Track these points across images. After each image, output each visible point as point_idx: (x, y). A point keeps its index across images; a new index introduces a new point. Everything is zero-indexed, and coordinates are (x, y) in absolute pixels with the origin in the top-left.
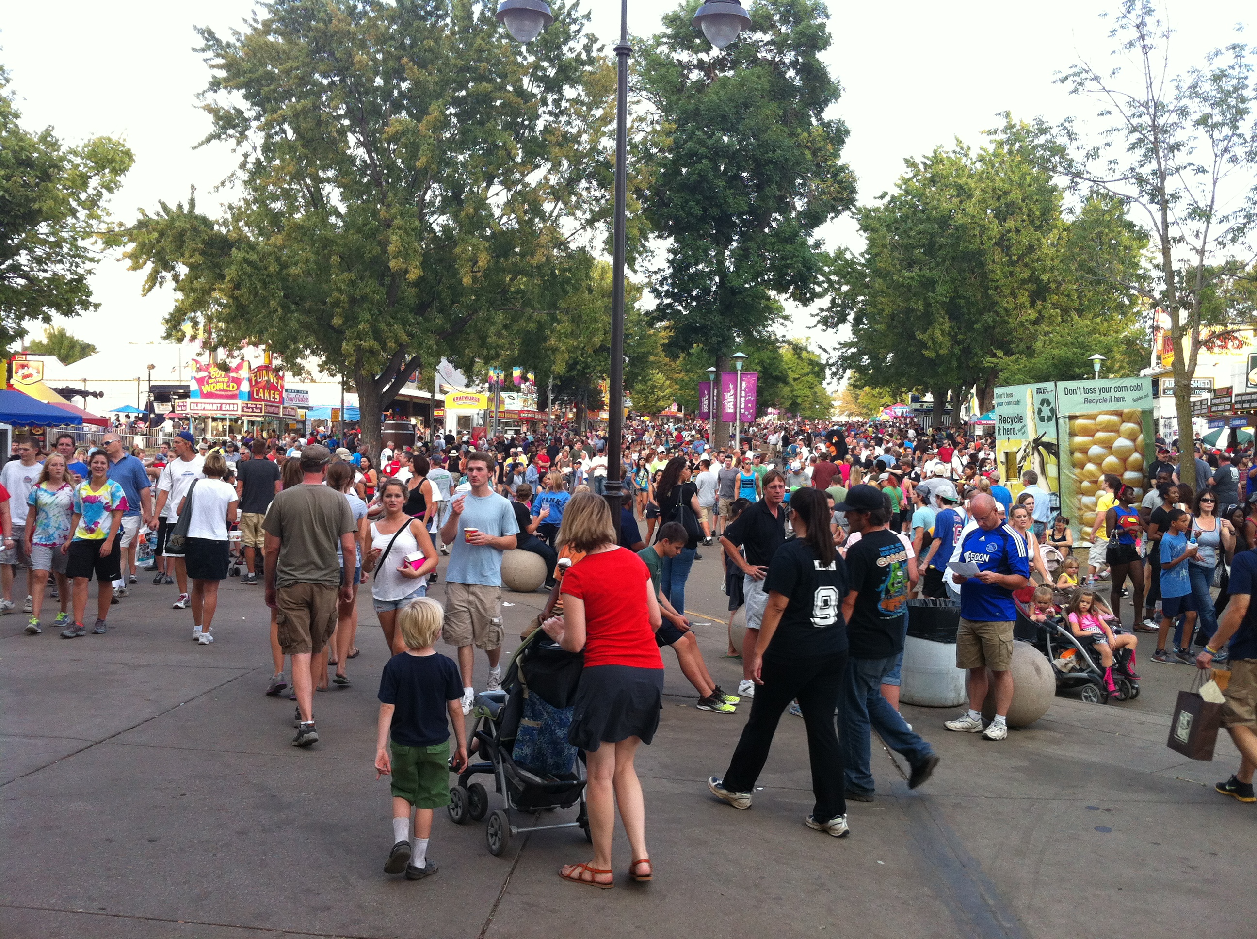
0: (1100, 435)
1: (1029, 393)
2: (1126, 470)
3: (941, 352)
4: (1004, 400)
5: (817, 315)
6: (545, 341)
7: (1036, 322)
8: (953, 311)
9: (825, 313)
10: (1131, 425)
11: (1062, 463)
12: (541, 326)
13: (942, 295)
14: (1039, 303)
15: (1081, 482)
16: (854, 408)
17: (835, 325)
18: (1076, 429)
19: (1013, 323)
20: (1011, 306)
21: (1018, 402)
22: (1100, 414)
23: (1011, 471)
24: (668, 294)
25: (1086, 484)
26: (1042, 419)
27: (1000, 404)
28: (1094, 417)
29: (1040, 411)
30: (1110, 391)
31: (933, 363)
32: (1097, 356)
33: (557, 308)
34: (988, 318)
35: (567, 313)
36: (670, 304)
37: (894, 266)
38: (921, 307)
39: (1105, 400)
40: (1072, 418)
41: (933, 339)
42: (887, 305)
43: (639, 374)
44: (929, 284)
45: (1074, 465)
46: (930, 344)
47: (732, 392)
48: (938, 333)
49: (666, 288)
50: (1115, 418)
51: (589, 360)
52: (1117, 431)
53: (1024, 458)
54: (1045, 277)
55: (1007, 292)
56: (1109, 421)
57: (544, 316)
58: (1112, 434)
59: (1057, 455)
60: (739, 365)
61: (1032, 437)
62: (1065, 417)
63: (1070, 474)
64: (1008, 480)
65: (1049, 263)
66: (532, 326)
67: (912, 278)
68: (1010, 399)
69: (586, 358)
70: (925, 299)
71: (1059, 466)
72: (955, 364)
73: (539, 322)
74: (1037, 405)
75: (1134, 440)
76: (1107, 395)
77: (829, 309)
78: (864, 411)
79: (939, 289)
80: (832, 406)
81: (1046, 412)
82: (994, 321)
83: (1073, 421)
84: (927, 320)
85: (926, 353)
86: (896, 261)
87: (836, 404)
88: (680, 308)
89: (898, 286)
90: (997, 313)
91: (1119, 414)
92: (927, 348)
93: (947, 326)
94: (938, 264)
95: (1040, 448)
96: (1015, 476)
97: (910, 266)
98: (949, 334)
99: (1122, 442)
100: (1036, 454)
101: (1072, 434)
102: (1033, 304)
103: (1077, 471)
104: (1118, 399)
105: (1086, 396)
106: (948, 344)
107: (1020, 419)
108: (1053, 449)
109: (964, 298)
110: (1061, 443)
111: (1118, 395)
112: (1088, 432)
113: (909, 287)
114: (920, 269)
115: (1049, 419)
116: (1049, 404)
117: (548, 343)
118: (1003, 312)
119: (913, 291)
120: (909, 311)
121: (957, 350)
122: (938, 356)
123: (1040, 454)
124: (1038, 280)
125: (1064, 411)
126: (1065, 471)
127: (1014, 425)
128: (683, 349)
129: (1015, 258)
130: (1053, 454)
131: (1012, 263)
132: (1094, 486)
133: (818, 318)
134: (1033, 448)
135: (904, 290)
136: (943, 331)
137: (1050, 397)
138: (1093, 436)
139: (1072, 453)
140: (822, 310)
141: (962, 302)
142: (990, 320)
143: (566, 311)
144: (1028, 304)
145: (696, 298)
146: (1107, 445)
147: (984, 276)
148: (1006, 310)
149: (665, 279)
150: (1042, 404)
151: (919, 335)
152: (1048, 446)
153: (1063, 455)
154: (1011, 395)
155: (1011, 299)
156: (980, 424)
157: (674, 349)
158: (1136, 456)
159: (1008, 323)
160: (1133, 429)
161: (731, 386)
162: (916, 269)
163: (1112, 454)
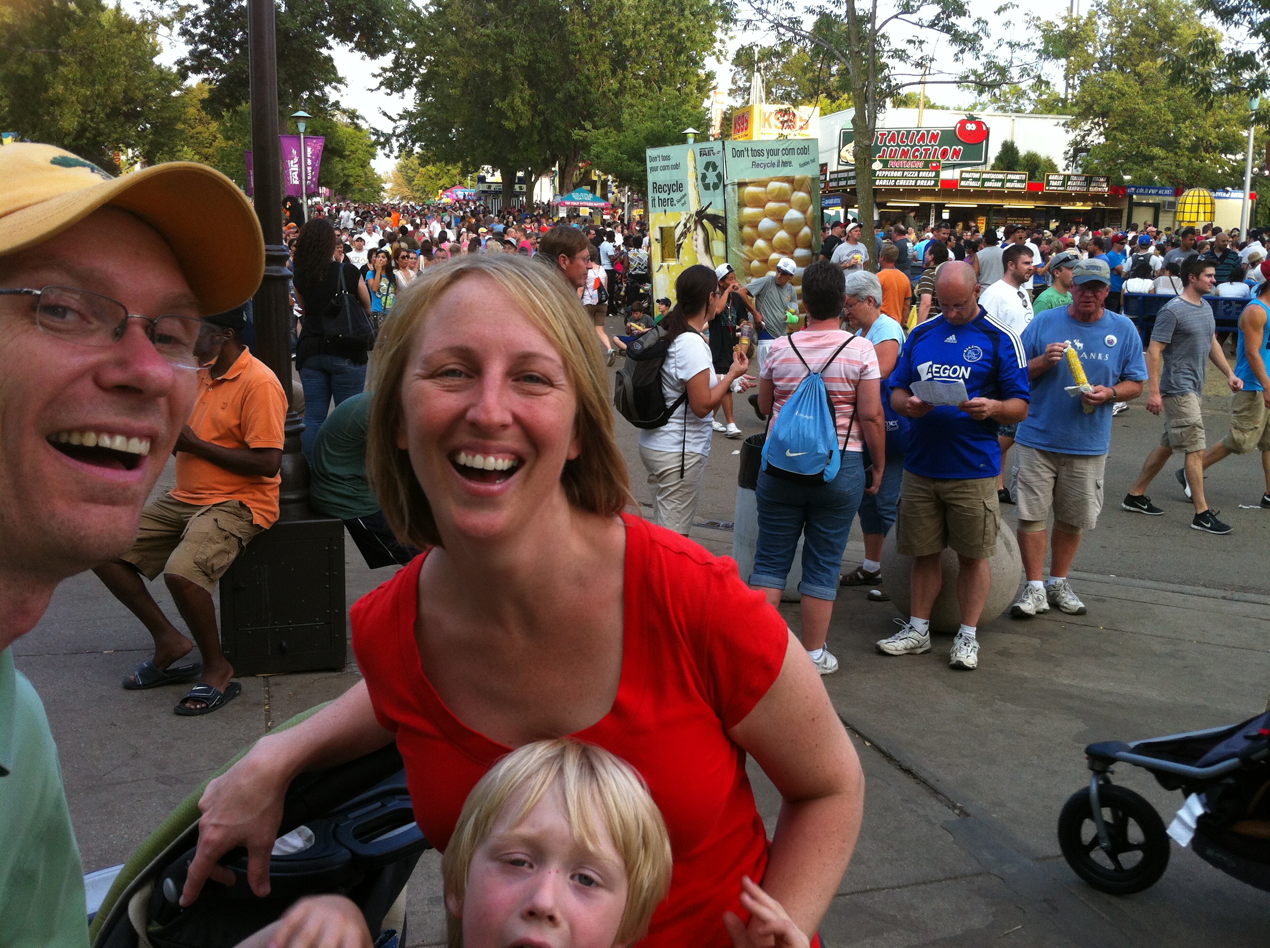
0: (771, 205)
1: (690, 155)
2: (796, 247)
3: (522, 123)
4: (660, 163)
5: (380, 75)
6: (46, 90)
7: (619, 93)
8: (532, 76)
9: (389, 74)
10: (802, 194)
11: (730, 239)
12: (38, 70)
13: (521, 57)
14: (620, 72)
15: (750, 262)
16: (407, 192)
17: (400, 89)
18: (746, 199)
19: (595, 94)
20: (592, 74)
21: (676, 167)
22: (771, 180)
23: (666, 251)
24: (203, 38)
25: (755, 263)
26: (707, 187)
27: (654, 169)
28: (763, 184)
29: (704, 177)
30: (777, 154)
31: (512, 137)
32: (691, 130)
33: (59, 46)
34: (570, 86)
35: (74, 53)
36: (207, 50)
37: (467, 21)
38: (499, 71)
39: (773, 165)
40: (742, 185)
41: (513, 109)
42: (463, 67)
43: (167, 145)
44: (507, 44)
45: (743, 242)
46: (509, 113)
47: (296, 159)
48: (518, 101)
49: (200, 30)
50: (786, 185)
51: (102, 126)
52: (788, 201)
53: (684, 234)
54: (628, 42)
55: (588, 58)
56: (780, 189)
57: (42, 57)
58: (784, 204)
59: (724, 230)
60: (302, 127)
61: (694, 208)
62: (733, 184)
63: (739, 252)
64: (663, 260)
65: (631, 26)
66: (26, 70)
67: (488, 36)
68: (666, 163)
69: (97, 123)
70: (504, 60)
71: (726, 242)
72: (536, 137)
73: (35, 65)
74: (701, 170)
75: (804, 212)
76: (774, 159)
77: (392, 70)
78: (418, 194)
79: (518, 50)
80: (382, 189)
81: (712, 178)
82: (577, 90)
83: (742, 189)
84: (505, 86)
85: (507, 124)
86: (468, 15)
87: (387, 186)
88: (220, 56)
89: (472, 45)
90: (579, 81)
91: (790, 180)
92: (507, 119)
93: (527, 93)
94: (515, 21)
95: (705, 221)
96: (673, 257)
97: (483, 22)
98: (529, 103)
99: (793, 214)
100: (699, 229)
101: (741, 205)
102: (614, 72)
103: (746, 248)
104: (785, 164)
105: (754, 159)
106: (529, 116)
107: (679, 187)
108: (720, 223)
109: (544, 62)
110: (729, 215)
111: (785, 158)
112: (758, 202)
113: (485, 46)
114: (496, 27)
115: (716, 187)
116: (715, 167)
117: (51, 92)
118: (584, 81)
119: (489, 51)
120: (486, 74)
121: (537, 122)
122: (519, 127)
123: (704, 228)
124: (619, 46)
125: (733, 175)
126: (733, 249)
127: (672, 195)
128: (228, 107)
129: (595, 19)
130: (720, 228)
131: (593, 25)
132: (764, 266)
133: (381, 79)
134: (696, 222)
135: (480, 50)
136: (523, 99)
137: (716, 159)
138: (764, 207)
139: (741, 227)
140: (384, 70)
141: (542, 67)
142: (572, 89)
143: (73, 50)
144: (609, 72)
145: (239, 44)
146: (778, 217)
147: (562, 39)
148: (588, 78)
149: (198, 18)
150: (707, 168)
151: (498, 103)
152: (715, 220)
153: (731, 230)
154: (667, 158)
155: (591, 66)
156: (564, 205)
157: (216, 105)
158: (806, 230)
159: (590, 93)
160: (803, 199)
161: (294, 152)
162: (491, 25)
163: (782, 228)
